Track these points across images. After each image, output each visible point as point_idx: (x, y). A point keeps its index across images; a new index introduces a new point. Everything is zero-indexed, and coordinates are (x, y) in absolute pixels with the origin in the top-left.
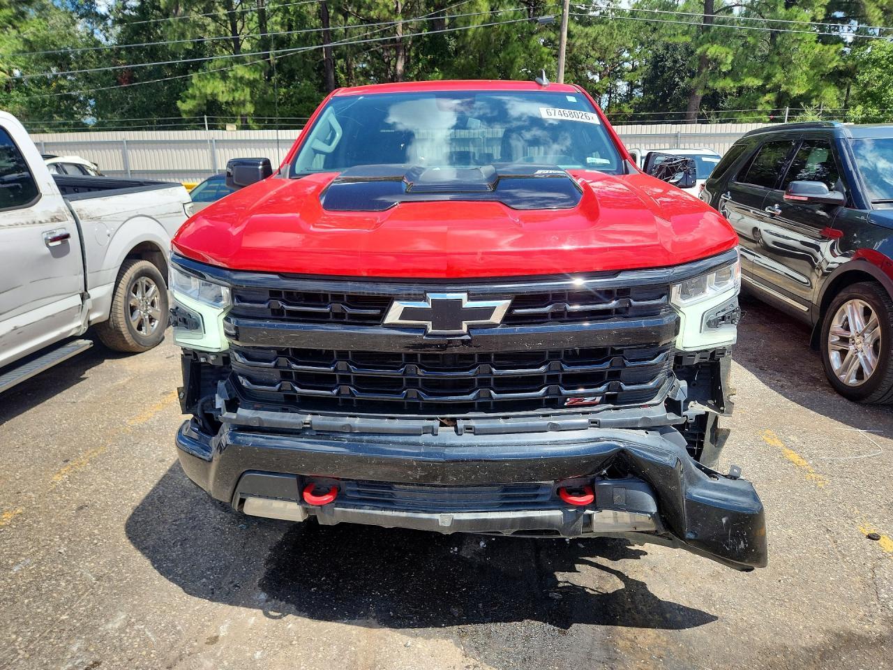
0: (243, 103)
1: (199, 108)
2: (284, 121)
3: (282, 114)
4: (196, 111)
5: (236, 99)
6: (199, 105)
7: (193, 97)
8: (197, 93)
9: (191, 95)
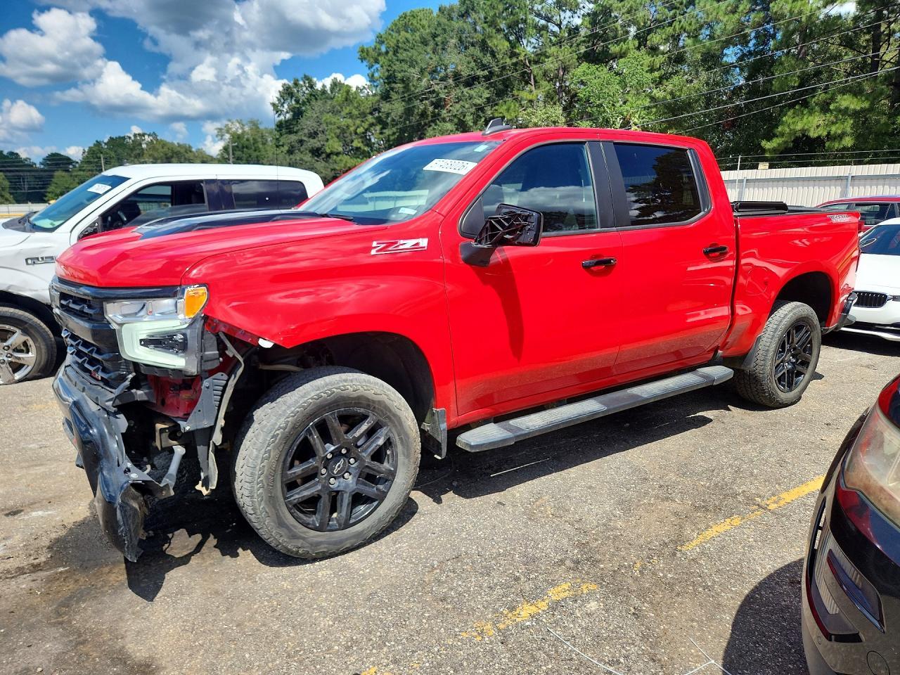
0: (841, 137)
1: (786, 145)
2: (893, 153)
3: (890, 146)
4: (782, 148)
5: (832, 132)
6: (785, 142)
7: (782, 135)
8: (787, 130)
9: (780, 133)
